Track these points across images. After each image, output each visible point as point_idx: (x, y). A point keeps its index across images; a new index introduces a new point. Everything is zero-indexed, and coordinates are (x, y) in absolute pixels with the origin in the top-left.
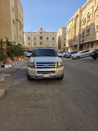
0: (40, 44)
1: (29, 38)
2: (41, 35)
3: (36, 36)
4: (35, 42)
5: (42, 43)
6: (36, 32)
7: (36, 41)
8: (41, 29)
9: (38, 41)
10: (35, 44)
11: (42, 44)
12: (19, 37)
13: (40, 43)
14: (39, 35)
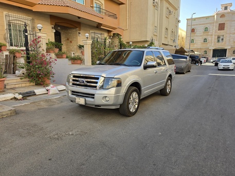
0: (217, 40)
1: (193, 30)
2: (222, 21)
3: (209, 25)
4: (204, 37)
5: (221, 37)
6: (211, 16)
7: (208, 35)
8: (226, 8)
9: (212, 35)
10: (205, 40)
11: (223, 39)
12: (164, 30)
13: (219, 37)
14: (217, 22)
